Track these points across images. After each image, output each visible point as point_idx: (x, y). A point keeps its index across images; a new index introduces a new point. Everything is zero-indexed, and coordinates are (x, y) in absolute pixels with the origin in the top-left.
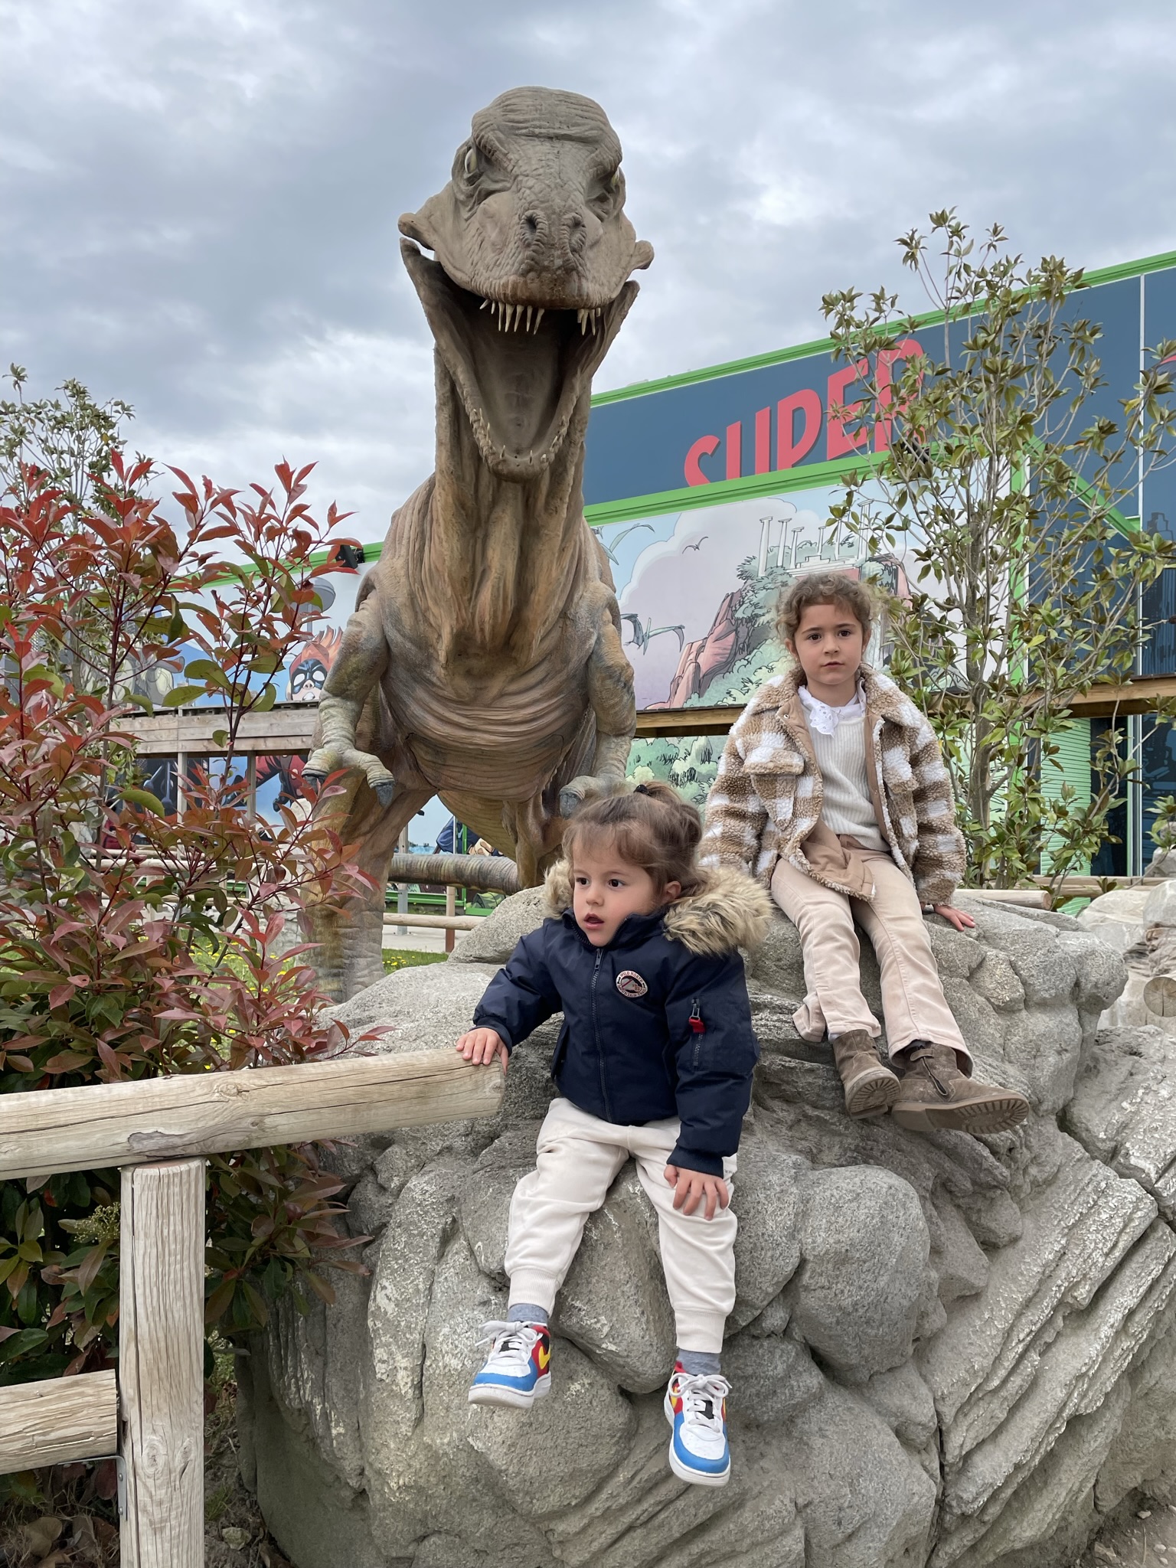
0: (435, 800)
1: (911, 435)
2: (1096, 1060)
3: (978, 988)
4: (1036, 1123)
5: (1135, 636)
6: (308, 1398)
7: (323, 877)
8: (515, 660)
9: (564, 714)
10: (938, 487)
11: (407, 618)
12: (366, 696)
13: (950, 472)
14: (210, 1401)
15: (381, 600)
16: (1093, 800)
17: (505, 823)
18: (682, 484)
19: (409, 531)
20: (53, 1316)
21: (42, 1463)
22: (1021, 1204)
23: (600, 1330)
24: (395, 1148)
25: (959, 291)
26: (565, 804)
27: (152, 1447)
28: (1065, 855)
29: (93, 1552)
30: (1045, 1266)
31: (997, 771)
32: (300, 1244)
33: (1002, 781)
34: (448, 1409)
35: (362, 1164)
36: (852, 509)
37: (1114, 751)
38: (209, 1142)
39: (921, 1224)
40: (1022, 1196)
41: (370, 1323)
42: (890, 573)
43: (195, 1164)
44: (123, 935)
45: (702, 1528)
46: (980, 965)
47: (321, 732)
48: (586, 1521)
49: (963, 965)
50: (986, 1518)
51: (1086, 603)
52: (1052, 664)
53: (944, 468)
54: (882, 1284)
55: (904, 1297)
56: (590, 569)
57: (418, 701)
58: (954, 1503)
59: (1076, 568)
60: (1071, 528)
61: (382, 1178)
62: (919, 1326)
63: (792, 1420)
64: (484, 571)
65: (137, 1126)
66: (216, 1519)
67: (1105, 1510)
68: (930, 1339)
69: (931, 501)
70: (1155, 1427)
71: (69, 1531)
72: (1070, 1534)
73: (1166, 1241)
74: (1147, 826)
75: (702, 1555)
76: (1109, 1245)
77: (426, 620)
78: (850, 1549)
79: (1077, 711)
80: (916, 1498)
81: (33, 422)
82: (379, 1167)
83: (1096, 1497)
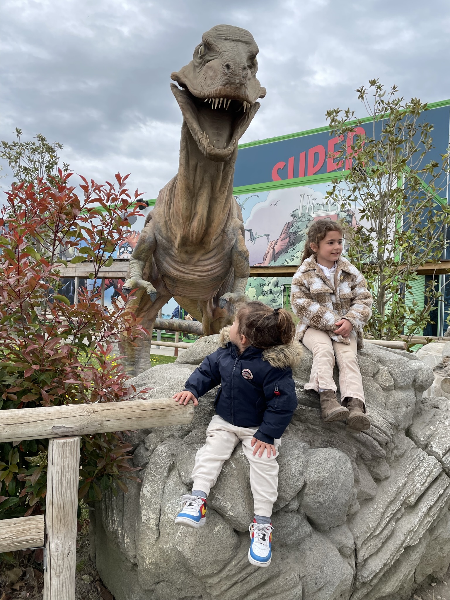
0: (172, 299)
1: (358, 165)
2: (421, 409)
3: (377, 381)
4: (397, 433)
5: (443, 245)
6: (116, 528)
7: (128, 330)
8: (204, 248)
9: (222, 268)
10: (369, 185)
11: (164, 231)
12: (147, 259)
13: (373, 179)
14: (79, 527)
15: (154, 223)
16: (425, 307)
17: (199, 309)
18: (271, 180)
19: (165, 198)
20: (21, 493)
21: (16, 549)
22: (390, 464)
23: (227, 507)
24: (152, 434)
25: (379, 110)
26: (221, 303)
27: (57, 545)
28: (413, 328)
29: (33, 582)
30: (399, 488)
31: (388, 295)
32: (115, 469)
33: (390, 298)
34: (169, 534)
35: (139, 440)
36: (335, 193)
37: (433, 289)
38: (82, 431)
39: (351, 471)
40: (391, 461)
41: (140, 501)
42: (349, 217)
43: (76, 439)
44: (52, 350)
45: (263, 584)
46: (378, 372)
47: (130, 272)
48: (219, 579)
49: (371, 371)
50: (372, 584)
51: (424, 231)
52: (410, 254)
53: (371, 178)
54: (335, 494)
55: (344, 499)
56: (234, 214)
57: (167, 262)
58: (360, 578)
59: (421, 218)
60: (419, 202)
61: (147, 445)
62: (349, 510)
63: (299, 544)
64: (195, 214)
65: (55, 423)
66: (80, 572)
67: (418, 582)
68: (353, 515)
69: (365, 190)
70: (439, 551)
71: (24, 574)
72: (404, 591)
73: (445, 480)
74: (445, 318)
75: (263, 594)
76: (423, 481)
77: (171, 231)
78: (319, 594)
79: (419, 272)
80: (346, 576)
81: (24, 150)
82: (146, 441)
83: (415, 577)
